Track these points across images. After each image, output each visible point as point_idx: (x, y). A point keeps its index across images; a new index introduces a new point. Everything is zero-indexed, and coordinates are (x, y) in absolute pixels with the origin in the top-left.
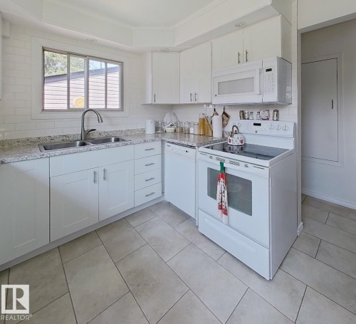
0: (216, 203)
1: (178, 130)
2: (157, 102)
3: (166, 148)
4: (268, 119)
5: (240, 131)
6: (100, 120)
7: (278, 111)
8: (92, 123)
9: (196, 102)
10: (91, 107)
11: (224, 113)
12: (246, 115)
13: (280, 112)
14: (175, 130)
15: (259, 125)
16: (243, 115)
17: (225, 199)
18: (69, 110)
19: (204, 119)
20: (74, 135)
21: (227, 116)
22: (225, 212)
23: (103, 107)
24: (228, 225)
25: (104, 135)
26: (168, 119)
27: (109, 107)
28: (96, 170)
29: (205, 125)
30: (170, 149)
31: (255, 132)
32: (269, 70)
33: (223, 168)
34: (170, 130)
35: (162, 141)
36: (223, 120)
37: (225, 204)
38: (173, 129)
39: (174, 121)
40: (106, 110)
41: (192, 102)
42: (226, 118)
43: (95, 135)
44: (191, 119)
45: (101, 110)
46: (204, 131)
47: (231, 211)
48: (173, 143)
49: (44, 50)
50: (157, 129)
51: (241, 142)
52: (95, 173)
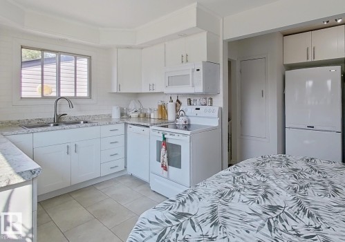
0: (160, 164)
1: (142, 116)
2: (121, 91)
3: (129, 129)
4: (205, 105)
5: (187, 114)
6: (71, 106)
7: (211, 99)
8: (64, 109)
9: (154, 91)
10: (62, 95)
11: (178, 101)
12: (192, 102)
13: (214, 100)
14: (139, 116)
15: (199, 109)
16: (190, 102)
17: (166, 160)
18: (43, 97)
19: (161, 106)
20: (48, 119)
21: (179, 103)
22: (166, 169)
23: (73, 95)
24: (168, 178)
25: (74, 120)
26: (133, 106)
27: (78, 95)
28: (69, 144)
29: (163, 110)
30: (132, 129)
31: (195, 115)
32: (198, 70)
33: (165, 139)
34: (134, 115)
35: (126, 124)
36: (176, 106)
37: (166, 163)
38: (137, 114)
39: (138, 107)
40: (76, 97)
41: (151, 91)
42: (178, 105)
43: (66, 119)
44: (152, 106)
45: (72, 98)
46: (162, 116)
47: (171, 168)
48: (134, 125)
49: (22, 48)
50: (122, 114)
51: (185, 122)
52: (68, 147)
